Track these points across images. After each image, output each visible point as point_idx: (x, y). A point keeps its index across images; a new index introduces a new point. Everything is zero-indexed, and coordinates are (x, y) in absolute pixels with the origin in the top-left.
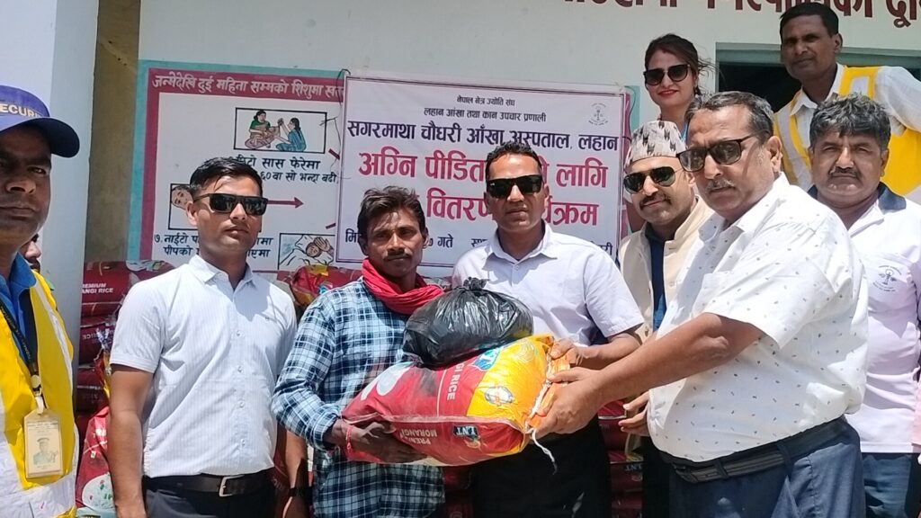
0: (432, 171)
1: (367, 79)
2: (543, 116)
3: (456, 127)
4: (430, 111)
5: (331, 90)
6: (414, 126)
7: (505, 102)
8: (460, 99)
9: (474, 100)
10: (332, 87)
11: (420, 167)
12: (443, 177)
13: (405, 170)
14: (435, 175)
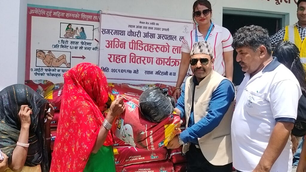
0: (131, 47)
1: (108, 14)
2: (168, 29)
3: (139, 32)
4: (130, 26)
5: (95, 17)
6: (125, 31)
7: (155, 24)
8: (140, 22)
9: (145, 23)
10: (96, 16)
11: (127, 46)
12: (135, 49)
13: (122, 47)
14: (132, 48)
